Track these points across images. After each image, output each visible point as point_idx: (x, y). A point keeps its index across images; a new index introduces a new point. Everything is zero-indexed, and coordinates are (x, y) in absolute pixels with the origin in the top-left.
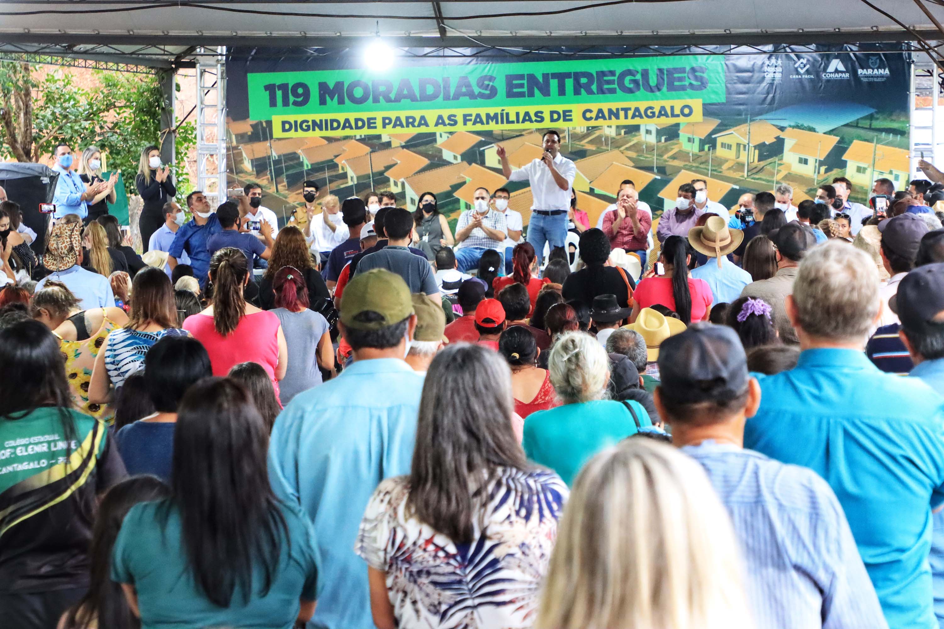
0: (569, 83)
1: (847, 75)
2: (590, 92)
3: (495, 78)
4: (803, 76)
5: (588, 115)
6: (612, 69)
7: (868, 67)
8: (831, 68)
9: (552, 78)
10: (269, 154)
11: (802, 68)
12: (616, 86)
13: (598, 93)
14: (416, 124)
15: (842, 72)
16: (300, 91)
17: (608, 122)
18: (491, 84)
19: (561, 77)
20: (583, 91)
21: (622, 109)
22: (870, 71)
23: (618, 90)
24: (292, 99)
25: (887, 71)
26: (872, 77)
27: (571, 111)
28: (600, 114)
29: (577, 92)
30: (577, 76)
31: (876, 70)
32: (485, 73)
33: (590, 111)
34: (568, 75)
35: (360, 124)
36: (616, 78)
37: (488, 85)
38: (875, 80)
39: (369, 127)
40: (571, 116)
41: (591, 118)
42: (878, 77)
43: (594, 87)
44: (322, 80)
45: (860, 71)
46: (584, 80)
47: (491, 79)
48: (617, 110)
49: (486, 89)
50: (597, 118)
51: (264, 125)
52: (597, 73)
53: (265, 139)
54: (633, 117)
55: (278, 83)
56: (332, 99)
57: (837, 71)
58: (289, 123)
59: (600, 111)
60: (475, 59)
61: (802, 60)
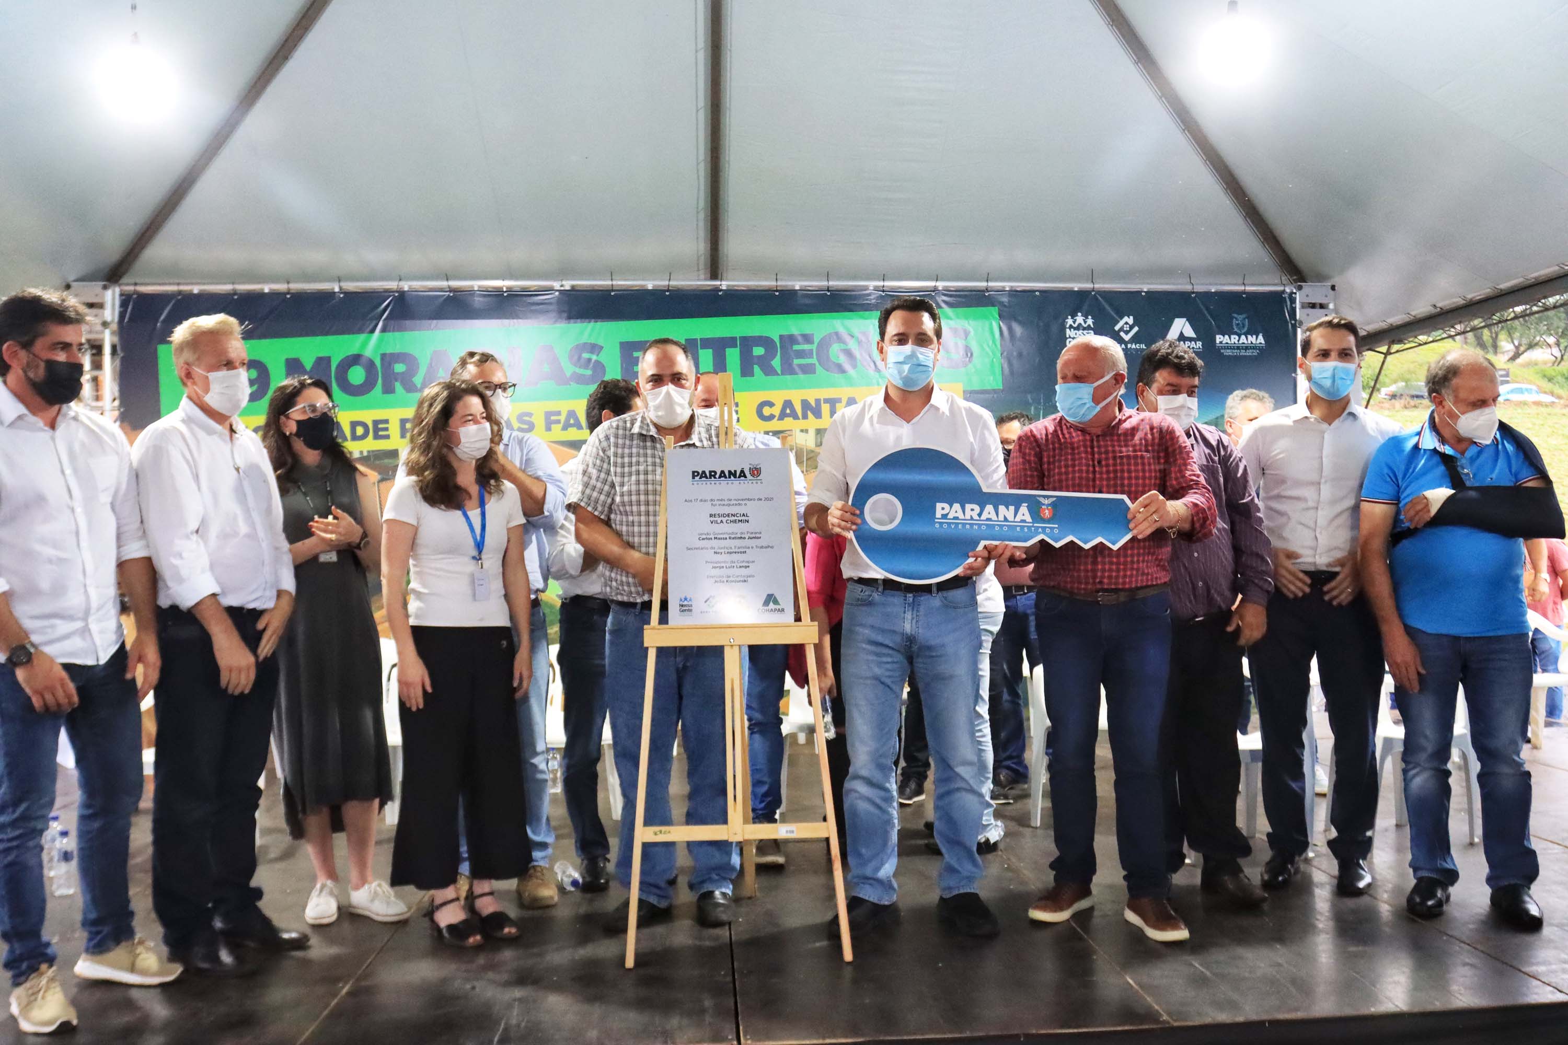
0: (733, 356)
1: (1199, 344)
2: (769, 371)
3: (601, 348)
4: (1129, 346)
5: (767, 411)
6: (807, 332)
7: (1230, 333)
8: (1173, 334)
9: (702, 347)
11: (1127, 333)
12: (814, 360)
13: (783, 374)
15: (1190, 339)
17: (801, 423)
18: (594, 357)
19: (719, 346)
20: (756, 369)
21: (826, 401)
22: (1234, 338)
23: (819, 368)
25: (1261, 339)
26: (1238, 348)
28: (788, 410)
29: (746, 371)
30: (747, 343)
31: (1243, 337)
32: (585, 339)
33: (771, 404)
34: (730, 342)
35: (360, 431)
36: (814, 347)
37: (589, 360)
38: (1243, 353)
39: (377, 437)
41: (771, 417)
42: (1246, 348)
43: (776, 363)
44: (293, 355)
45: (1219, 338)
46: (758, 351)
47: (595, 348)
48: (818, 401)
49: (586, 367)
50: (783, 416)
52: (781, 337)
57: (1182, 338)
59: (788, 404)
60: (565, 315)
61: (1126, 319)
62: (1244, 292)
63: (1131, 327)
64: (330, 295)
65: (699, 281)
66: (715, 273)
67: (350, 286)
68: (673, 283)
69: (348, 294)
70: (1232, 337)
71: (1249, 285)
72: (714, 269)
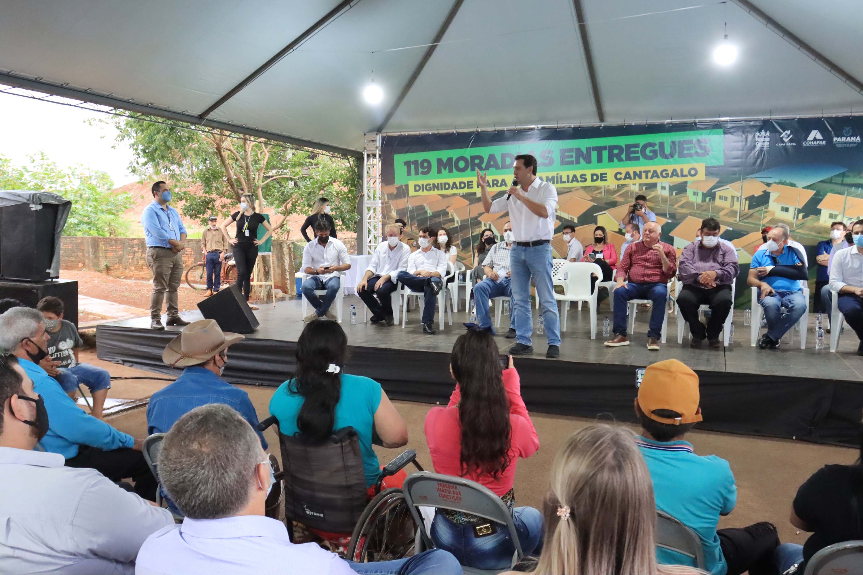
0: (605, 154)
1: (824, 142)
2: (620, 160)
4: (787, 144)
5: (619, 176)
6: (636, 143)
7: (842, 136)
8: (811, 137)
9: (593, 151)
10: (407, 206)
11: (787, 138)
12: (639, 155)
13: (626, 160)
14: (499, 185)
15: (820, 140)
16: (426, 164)
17: (633, 181)
19: (599, 150)
20: (615, 159)
21: (644, 172)
22: (844, 139)
23: (641, 158)
24: (420, 170)
25: (858, 139)
26: (845, 143)
27: (606, 174)
28: (628, 176)
29: (611, 160)
30: (611, 148)
31: (849, 138)
33: (621, 173)
34: (605, 148)
35: (463, 185)
36: (639, 149)
38: (848, 145)
39: (469, 188)
40: (606, 177)
41: (620, 179)
42: (850, 143)
43: (623, 156)
44: (439, 157)
45: (835, 139)
46: (616, 151)
48: (640, 172)
49: (547, 160)
50: (625, 178)
51: (404, 187)
52: (626, 145)
53: (405, 197)
54: (652, 177)
55: (412, 160)
56: (445, 169)
57: (815, 139)
58: (419, 186)
59: (628, 173)
60: (539, 139)
61: (786, 132)
62: (851, 116)
63: (789, 136)
64: (453, 133)
65: (593, 122)
66: (602, 120)
67: (460, 131)
69: (459, 134)
70: (843, 138)
71: (854, 112)
72: (601, 117)
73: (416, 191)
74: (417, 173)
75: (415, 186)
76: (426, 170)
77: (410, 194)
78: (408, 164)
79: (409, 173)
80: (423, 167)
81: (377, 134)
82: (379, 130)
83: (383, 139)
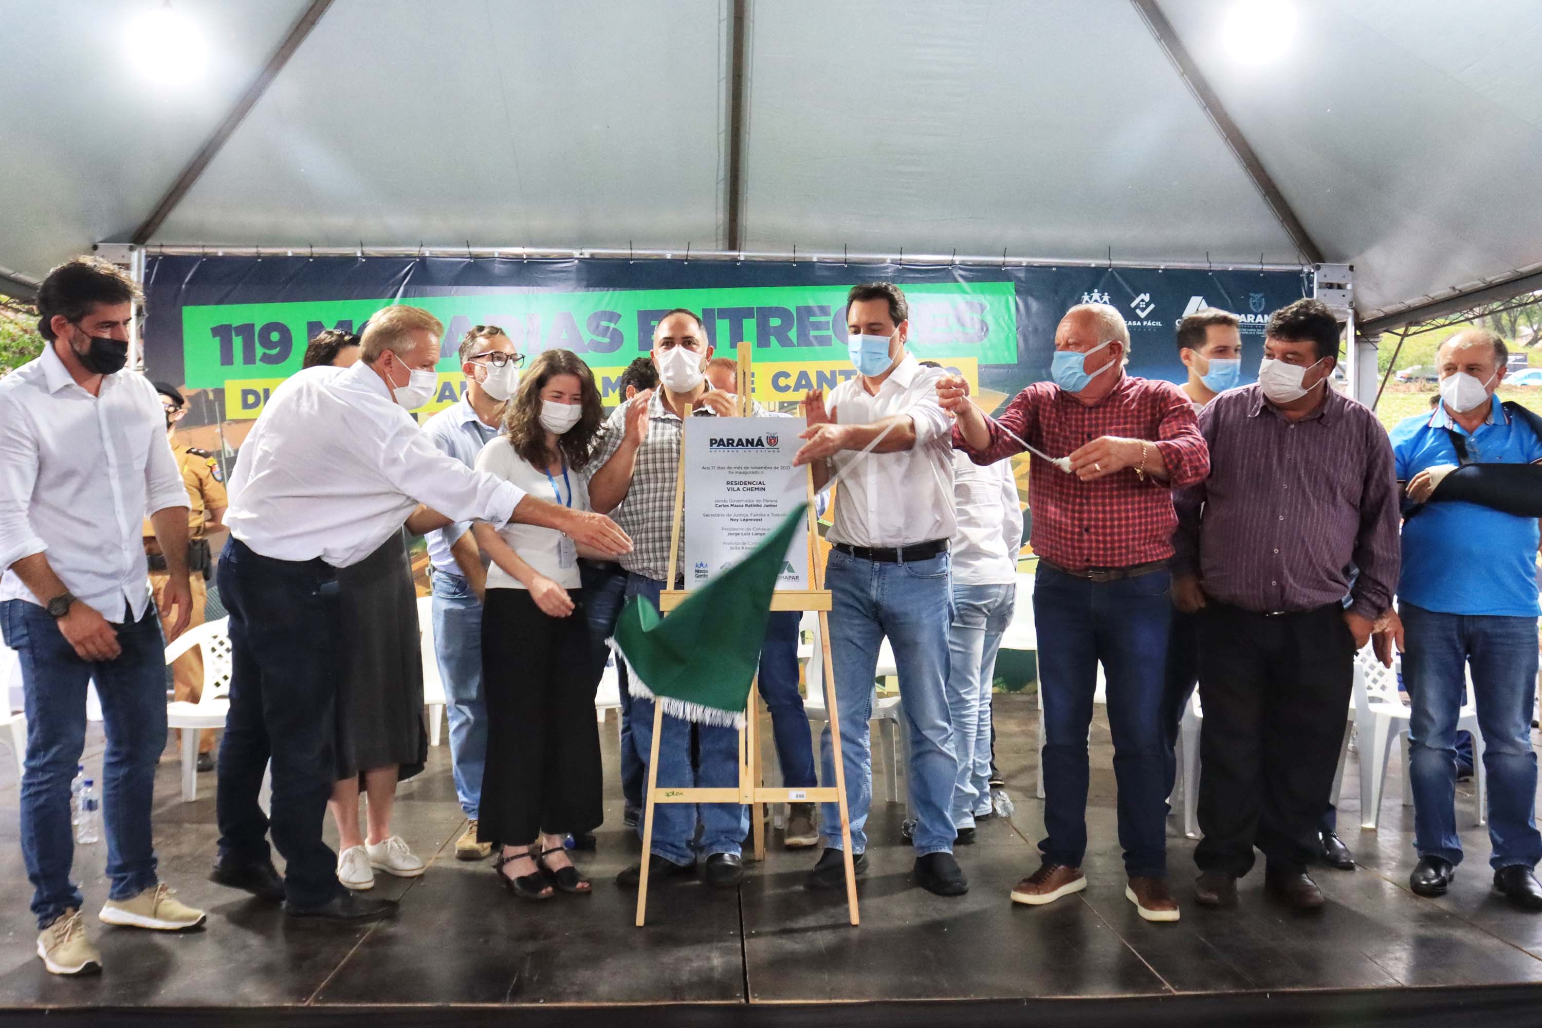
0: (750, 326)
2: (785, 342)
3: (620, 316)
4: (1145, 323)
5: (782, 382)
6: (824, 304)
7: (1246, 311)
8: (1189, 311)
9: (720, 317)
10: (219, 447)
11: (1143, 310)
12: (830, 332)
13: (799, 345)
16: (275, 336)
18: (612, 325)
19: (736, 316)
20: (773, 340)
22: (1250, 318)
23: (834, 339)
24: (259, 351)
26: (1254, 327)
28: (803, 380)
29: (763, 341)
30: (764, 314)
31: (1259, 316)
32: (603, 308)
33: (787, 375)
34: (748, 313)
36: (830, 319)
37: (608, 328)
38: (1259, 332)
40: (751, 381)
41: (787, 388)
42: (1263, 327)
43: (793, 334)
44: (314, 319)
46: (775, 322)
47: (613, 317)
48: (833, 373)
49: (604, 336)
50: (798, 386)
51: (211, 396)
52: (798, 309)
53: (213, 422)
55: (236, 323)
58: (255, 393)
59: (803, 375)
60: (585, 283)
61: (1142, 296)
62: (1261, 271)
63: (1148, 305)
64: (353, 259)
65: (716, 251)
66: (733, 244)
67: (372, 251)
68: (691, 253)
69: (369, 259)
70: (1249, 316)
71: (1267, 264)
72: (733, 240)
73: (246, 406)
74: (249, 358)
75: (245, 393)
76: (274, 352)
77: (230, 415)
78: (223, 332)
79: (227, 358)
80: (266, 342)
81: (131, 249)
82: (139, 237)
83: (151, 261)
